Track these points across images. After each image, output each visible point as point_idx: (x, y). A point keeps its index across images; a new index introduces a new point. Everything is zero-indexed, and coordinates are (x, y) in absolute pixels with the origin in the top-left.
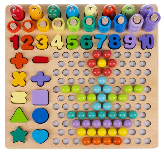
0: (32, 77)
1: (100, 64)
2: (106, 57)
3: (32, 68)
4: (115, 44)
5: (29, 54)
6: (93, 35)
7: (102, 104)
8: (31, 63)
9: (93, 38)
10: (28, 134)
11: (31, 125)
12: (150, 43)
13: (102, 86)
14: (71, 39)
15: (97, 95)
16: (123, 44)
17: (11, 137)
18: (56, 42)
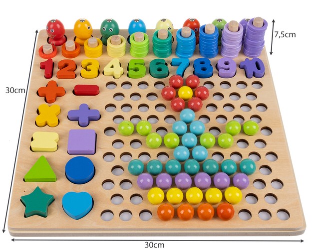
0: (70, 112)
1: (183, 93)
2: (192, 85)
3: (71, 102)
4: (204, 69)
5: (69, 84)
6: (169, 62)
7: (190, 148)
8: (70, 96)
9: (169, 65)
10: (55, 202)
11: (62, 187)
12: (258, 68)
13: (188, 123)
14: (135, 64)
15: (180, 135)
16: (216, 72)
17: (21, 209)
18: (112, 67)
